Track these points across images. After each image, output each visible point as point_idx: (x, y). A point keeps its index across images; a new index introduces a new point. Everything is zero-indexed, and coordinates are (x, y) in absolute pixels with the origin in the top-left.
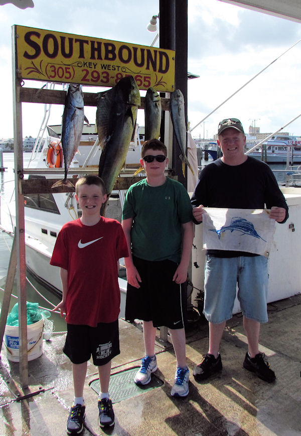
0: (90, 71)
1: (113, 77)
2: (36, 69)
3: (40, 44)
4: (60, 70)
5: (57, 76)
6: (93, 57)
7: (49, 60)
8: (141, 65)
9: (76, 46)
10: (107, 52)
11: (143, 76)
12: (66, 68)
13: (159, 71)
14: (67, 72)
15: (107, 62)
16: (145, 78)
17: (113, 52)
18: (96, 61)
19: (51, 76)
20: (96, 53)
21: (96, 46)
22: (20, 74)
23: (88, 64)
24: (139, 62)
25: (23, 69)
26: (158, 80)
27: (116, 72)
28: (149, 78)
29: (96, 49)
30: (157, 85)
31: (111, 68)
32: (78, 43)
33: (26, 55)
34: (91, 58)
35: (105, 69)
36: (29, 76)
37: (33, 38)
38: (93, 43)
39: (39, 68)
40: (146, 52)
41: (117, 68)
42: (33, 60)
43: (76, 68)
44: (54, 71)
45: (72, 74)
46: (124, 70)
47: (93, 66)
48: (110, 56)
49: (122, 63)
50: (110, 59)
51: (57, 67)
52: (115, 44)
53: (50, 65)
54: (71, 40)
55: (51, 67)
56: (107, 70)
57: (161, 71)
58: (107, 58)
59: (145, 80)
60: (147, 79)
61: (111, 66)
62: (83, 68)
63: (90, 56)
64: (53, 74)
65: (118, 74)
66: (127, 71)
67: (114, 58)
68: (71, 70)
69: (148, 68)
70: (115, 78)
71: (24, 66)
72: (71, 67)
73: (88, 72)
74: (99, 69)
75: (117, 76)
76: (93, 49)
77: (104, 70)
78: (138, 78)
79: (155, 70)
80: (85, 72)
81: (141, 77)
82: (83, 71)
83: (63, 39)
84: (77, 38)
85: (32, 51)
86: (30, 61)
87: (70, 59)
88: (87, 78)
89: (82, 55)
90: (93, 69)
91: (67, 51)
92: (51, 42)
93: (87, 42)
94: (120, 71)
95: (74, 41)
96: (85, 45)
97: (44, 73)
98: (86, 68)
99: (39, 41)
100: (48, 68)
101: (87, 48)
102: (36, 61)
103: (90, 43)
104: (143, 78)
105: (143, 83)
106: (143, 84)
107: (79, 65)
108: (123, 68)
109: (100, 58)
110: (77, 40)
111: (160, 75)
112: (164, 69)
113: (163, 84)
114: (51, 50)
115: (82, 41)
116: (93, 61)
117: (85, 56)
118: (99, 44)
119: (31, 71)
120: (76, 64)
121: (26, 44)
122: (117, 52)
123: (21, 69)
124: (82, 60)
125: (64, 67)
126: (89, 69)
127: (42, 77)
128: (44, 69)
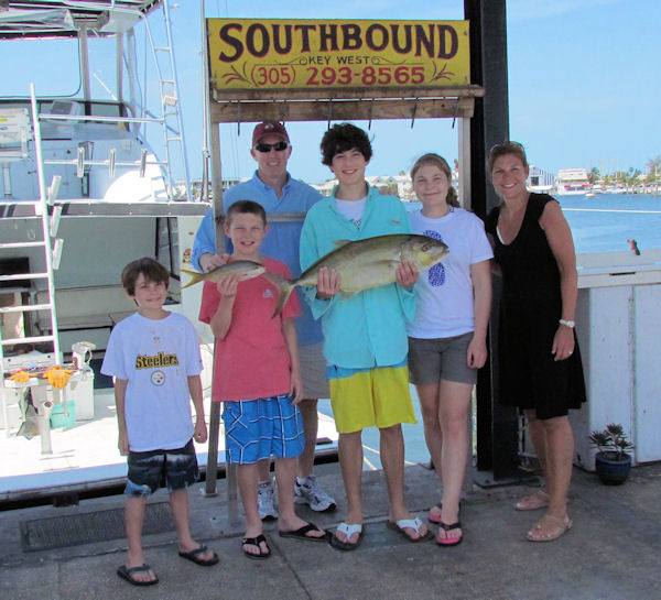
0: (320, 68)
1: (357, 75)
2: (238, 74)
3: (243, 40)
4: (274, 73)
5: (269, 81)
6: (324, 48)
7: (257, 60)
8: (408, 49)
9: (297, 36)
10: (347, 37)
11: (410, 67)
12: (282, 69)
13: (440, 56)
14: (283, 74)
15: (348, 53)
16: (414, 69)
17: (356, 36)
18: (330, 53)
19: (260, 83)
20: (329, 41)
21: (328, 31)
22: (216, 83)
23: (316, 60)
24: (403, 45)
25: (219, 77)
26: (438, 71)
27: (363, 65)
28: (422, 68)
29: (328, 36)
30: (437, 78)
31: (354, 61)
32: (300, 31)
33: (223, 58)
34: (321, 50)
35: (344, 62)
36: (228, 86)
37: (232, 33)
38: (323, 28)
39: (242, 74)
40: (413, 32)
41: (364, 60)
42: (233, 64)
43: (297, 68)
44: (264, 75)
45: (292, 76)
46: (376, 62)
47: (324, 61)
48: (352, 43)
49: (372, 51)
50: (352, 48)
51: (268, 69)
52: (358, 23)
53: (258, 68)
54: (288, 29)
55: (259, 70)
56: (347, 65)
57: (442, 55)
58: (346, 46)
59: (414, 73)
60: (417, 71)
61: (354, 59)
62: (308, 66)
63: (319, 47)
64: (262, 79)
65: (366, 69)
66: (382, 62)
67: (359, 45)
68: (290, 72)
69: (418, 53)
70: (362, 75)
71: (220, 74)
72: (289, 67)
73: (316, 71)
74: (334, 64)
75: (364, 71)
76: (324, 37)
77: (342, 65)
78: (402, 71)
79: (431, 54)
80: (312, 72)
81: (407, 69)
82: (308, 70)
83: (276, 28)
84: (298, 24)
85: (230, 51)
86: (228, 65)
87: (284, 56)
88: (316, 79)
89: (306, 47)
90: (325, 66)
91: (283, 44)
92: (258, 34)
93: (313, 27)
94: (370, 64)
95: (293, 29)
96: (310, 32)
97: (250, 79)
98: (313, 65)
99: (241, 36)
100: (256, 72)
101: (314, 36)
102: (238, 64)
103: (318, 29)
104: (410, 71)
105: (411, 77)
106: (410, 81)
107: (303, 62)
108: (375, 58)
109: (335, 47)
110: (297, 27)
111: (441, 63)
112: (448, 51)
113: (447, 75)
114: (258, 45)
115: (305, 28)
116: (323, 54)
117: (311, 48)
118: (333, 28)
119: (231, 79)
120: (298, 62)
121: (222, 42)
122: (363, 36)
123: (216, 76)
124: (306, 54)
125: (279, 68)
126: (317, 66)
127: (247, 85)
128: (248, 74)
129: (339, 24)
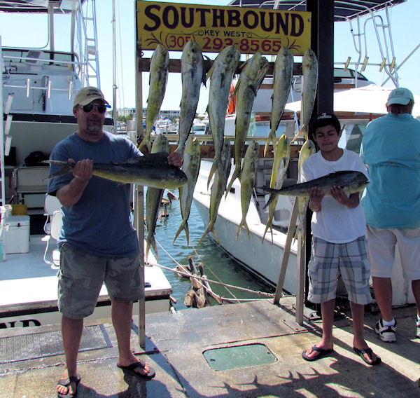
0: (212, 38)
1: (237, 44)
2: (156, 39)
3: (160, 16)
4: (181, 40)
5: (177, 45)
6: (215, 25)
7: (169, 31)
8: (270, 29)
9: (197, 16)
10: (231, 18)
11: (272, 40)
12: (187, 38)
13: (291, 35)
15: (230, 29)
16: (274, 42)
17: (237, 18)
18: (219, 29)
19: (171, 46)
20: (219, 21)
21: (218, 14)
22: (140, 45)
23: (209, 32)
24: (267, 26)
25: (143, 40)
26: (290, 44)
27: (241, 38)
28: (280, 42)
29: (218, 17)
31: (235, 34)
32: (199, 13)
33: (147, 28)
34: (213, 26)
35: (229, 35)
36: (149, 47)
37: (153, 11)
38: (215, 11)
39: (159, 40)
40: (275, 16)
41: (241, 34)
42: (153, 32)
43: (197, 37)
44: (174, 41)
46: (250, 36)
47: (215, 34)
48: (234, 22)
49: (247, 29)
50: (234, 26)
51: (177, 37)
52: (239, 10)
53: (170, 35)
54: (191, 10)
55: (171, 37)
56: (230, 37)
57: (293, 34)
58: (230, 25)
59: (274, 45)
60: (276, 44)
61: (235, 33)
62: (204, 36)
63: (212, 24)
64: (173, 44)
65: (243, 40)
66: (253, 36)
67: (238, 24)
69: (278, 32)
70: (240, 44)
71: (144, 38)
72: (191, 36)
73: (209, 40)
74: (221, 36)
75: (242, 42)
76: (215, 17)
77: (227, 37)
78: (267, 43)
79: (286, 33)
80: (206, 41)
81: (270, 42)
82: (204, 39)
83: (183, 9)
84: (198, 7)
85: (152, 24)
86: (150, 33)
87: (188, 29)
88: (209, 46)
89: (203, 24)
90: (215, 37)
91: (188, 21)
92: (171, 13)
93: (209, 11)
94: (245, 37)
95: (195, 11)
96: (207, 14)
97: (164, 43)
98: (207, 36)
99: (160, 14)
100: (168, 38)
101: (209, 17)
102: (156, 33)
103: (212, 11)
104: (272, 43)
105: (272, 47)
106: (272, 49)
107: (201, 34)
108: (249, 33)
109: (222, 25)
110: (197, 10)
111: (292, 39)
112: (297, 31)
113: (295, 47)
114: (171, 20)
115: (203, 10)
116: (215, 29)
117: (207, 24)
118: (222, 11)
119: (152, 43)
120: (197, 33)
121: (146, 17)
122: (241, 18)
123: (141, 40)
124: (203, 28)
125: (184, 37)
126: (210, 37)
128: (164, 39)
129: (226, 9)
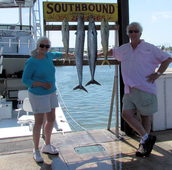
0: (75, 16)
1: (86, 18)
2: (52, 17)
4: (62, 17)
5: (60, 19)
6: (76, 10)
7: (57, 13)
8: (100, 11)
10: (83, 7)
11: (101, 16)
14: (65, 17)
15: (83, 12)
17: (86, 7)
18: (78, 12)
19: (58, 20)
21: (78, 6)
22: (45, 20)
23: (74, 13)
26: (109, 17)
27: (88, 15)
28: (104, 16)
29: (78, 7)
30: (108, 19)
32: (70, 6)
33: (48, 12)
35: (82, 14)
36: (49, 21)
37: (50, 6)
38: (76, 5)
39: (53, 17)
40: (102, 6)
41: (88, 14)
42: (51, 14)
44: (59, 17)
45: (67, 18)
47: (76, 14)
48: (85, 9)
49: (90, 11)
50: (84, 10)
51: (60, 16)
52: (86, 4)
53: (58, 15)
54: (66, 5)
55: (58, 16)
57: (110, 13)
58: (83, 10)
61: (85, 13)
65: (88, 16)
66: (93, 14)
67: (86, 10)
68: (67, 17)
69: (103, 12)
70: (87, 18)
71: (47, 17)
72: (66, 15)
75: (88, 17)
76: (76, 7)
78: (99, 17)
79: (107, 13)
80: (73, 17)
81: (100, 16)
83: (63, 4)
85: (50, 11)
86: (49, 14)
87: (65, 12)
88: (74, 19)
89: (71, 10)
91: (65, 9)
92: (58, 6)
93: (74, 5)
94: (89, 15)
95: (68, 5)
96: (73, 6)
97: (55, 19)
98: (73, 15)
99: (53, 7)
100: (57, 17)
103: (75, 5)
105: (101, 19)
108: (91, 13)
109: (79, 10)
110: (69, 4)
111: (110, 15)
112: (112, 12)
113: (112, 18)
114: (58, 9)
115: (71, 4)
116: (76, 12)
117: (73, 10)
119: (50, 18)
120: (69, 14)
121: (47, 8)
122: (88, 7)
123: (45, 18)
124: (71, 12)
125: (63, 16)
126: (75, 15)
127: (54, 20)
128: (55, 17)
129: (81, 4)
